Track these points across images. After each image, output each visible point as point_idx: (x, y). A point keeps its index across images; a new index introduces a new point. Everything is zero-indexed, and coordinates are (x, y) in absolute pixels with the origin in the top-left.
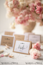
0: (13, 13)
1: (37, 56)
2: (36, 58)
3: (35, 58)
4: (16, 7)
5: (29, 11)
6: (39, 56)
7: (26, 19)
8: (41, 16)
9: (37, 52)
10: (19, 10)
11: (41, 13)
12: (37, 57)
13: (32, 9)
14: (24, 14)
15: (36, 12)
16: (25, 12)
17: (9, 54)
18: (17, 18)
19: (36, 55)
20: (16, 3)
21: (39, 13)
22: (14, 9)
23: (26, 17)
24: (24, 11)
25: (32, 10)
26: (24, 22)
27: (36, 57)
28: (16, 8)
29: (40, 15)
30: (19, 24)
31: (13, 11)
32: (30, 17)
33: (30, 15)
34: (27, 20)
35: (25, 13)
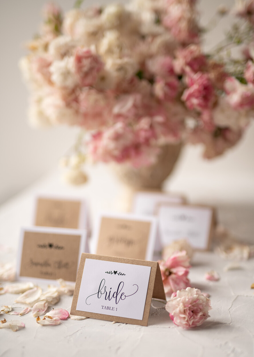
0: (77, 112)
8: (211, 118)
10: (106, 98)
11: (210, 104)
13: (166, 89)
15: (188, 104)
16: (135, 105)
20: (91, 69)
21: (199, 109)
24: (130, 101)
25: (166, 95)
28: (93, 92)
29: (206, 116)
31: (76, 100)
32: (159, 130)
33: (159, 119)
34: (147, 141)
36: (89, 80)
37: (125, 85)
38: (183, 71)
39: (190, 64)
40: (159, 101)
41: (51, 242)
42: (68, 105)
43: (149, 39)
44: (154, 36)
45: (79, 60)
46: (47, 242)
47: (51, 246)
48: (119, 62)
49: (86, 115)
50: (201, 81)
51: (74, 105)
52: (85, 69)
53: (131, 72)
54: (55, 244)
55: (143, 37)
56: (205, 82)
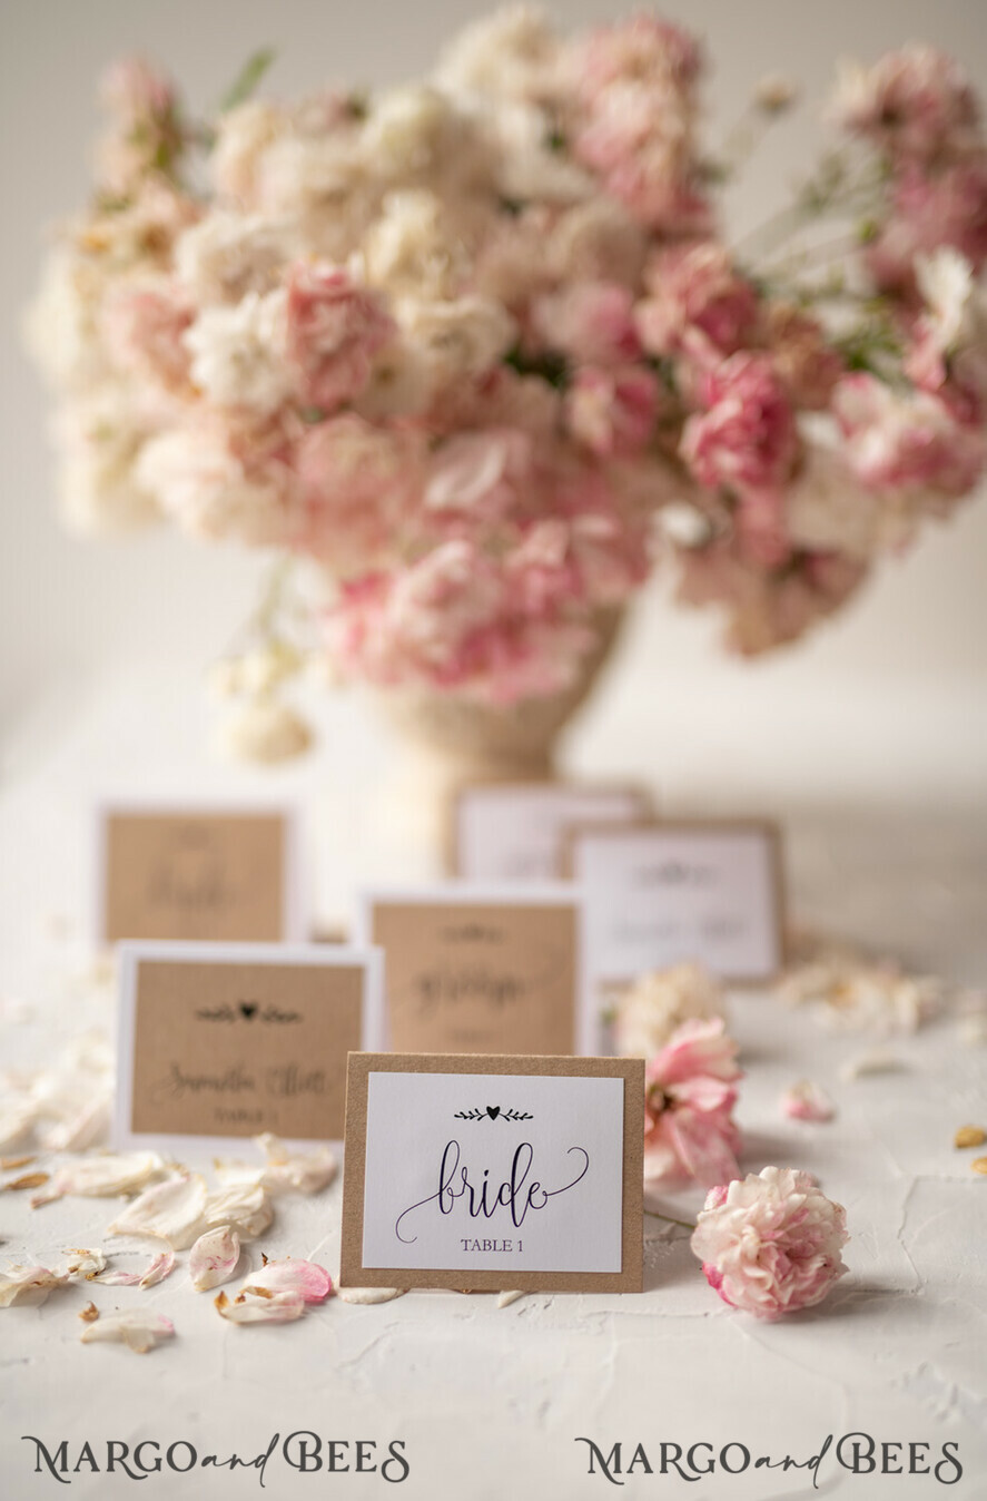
14: (492, 512)
16: (509, 479)
18: (362, 589)
23: (533, 565)
24: (491, 460)
25: (617, 434)
26: (497, 649)
28: (353, 424)
31: (287, 457)
35: (503, 498)
38: (676, 345)
40: (588, 457)
41: (249, 998)
42: (253, 473)
43: (535, 218)
44: (558, 207)
46: (233, 1000)
47: (248, 1011)
48: (442, 311)
49: (313, 509)
50: (748, 387)
53: (488, 349)
54: (264, 1003)
55: (511, 207)
56: (765, 390)
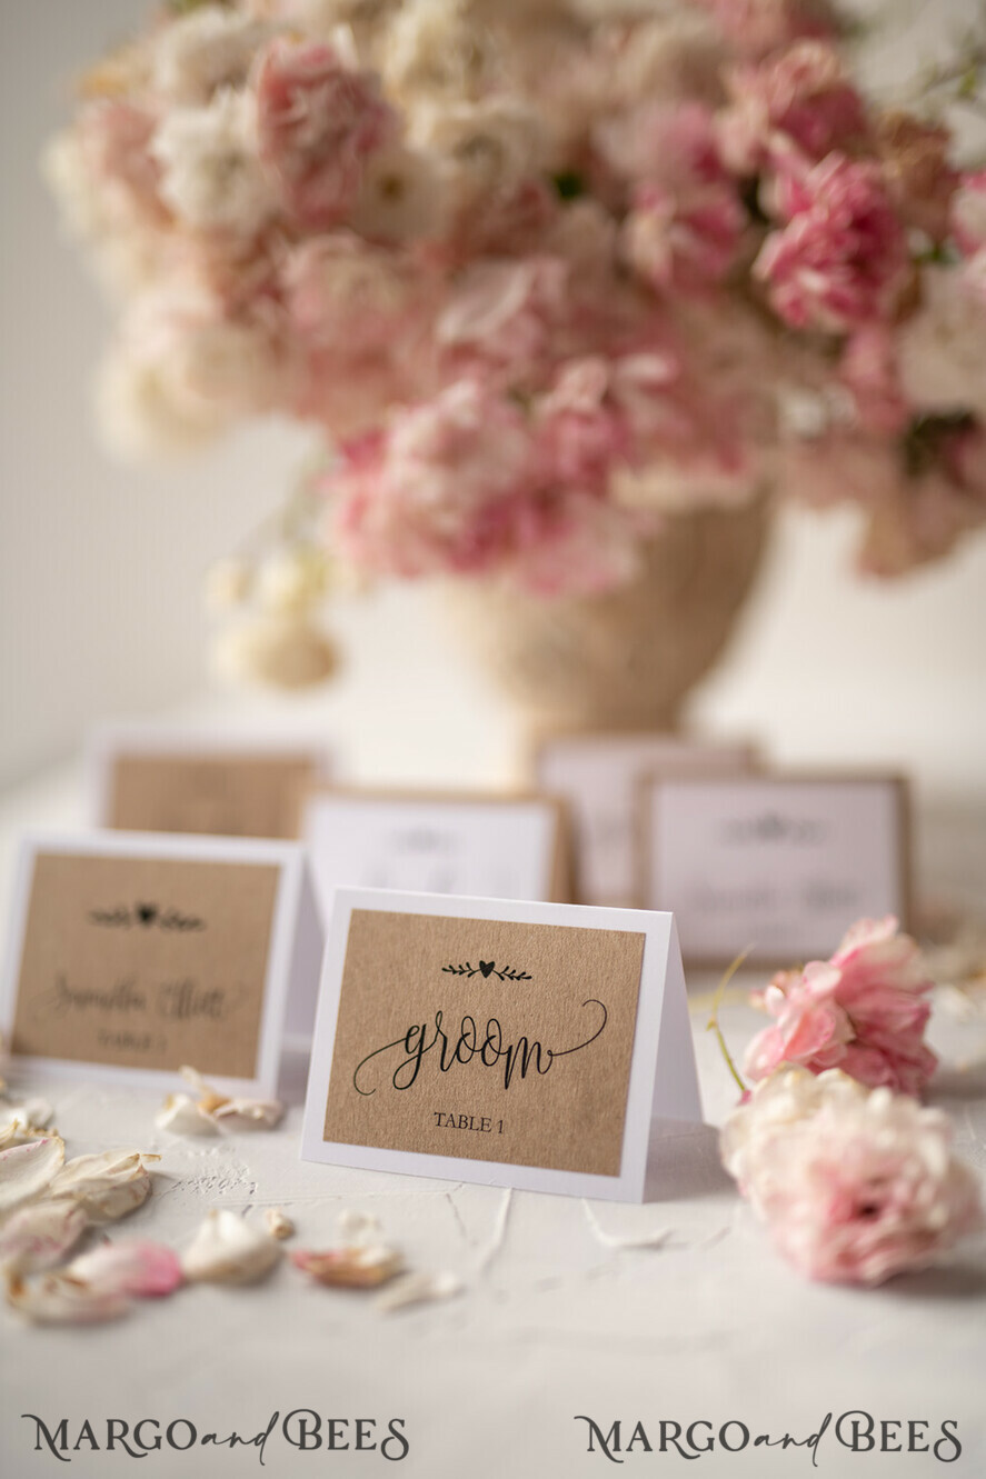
0: (277, 348)
1: (889, 1222)
2: (874, 1267)
3: (848, 1258)
4: (331, 220)
5: (623, 272)
6: (937, 1217)
7: (567, 463)
8: (891, 368)
9: (886, 1139)
10: (408, 275)
11: (886, 299)
12: (886, 1243)
13: (681, 237)
14: (519, 351)
15: (782, 297)
16: (535, 308)
17: (287, 1232)
18: (362, 450)
19: (868, 1211)
20: (335, 138)
21: (832, 322)
22: (297, 265)
23: (565, 414)
24: (513, 288)
25: (678, 260)
26: (526, 525)
27: (868, 1235)
28: (346, 242)
29: (865, 359)
30: (409, 572)
31: (275, 292)
32: (645, 416)
33: (649, 367)
34: (595, 472)
35: (530, 330)
36: (326, 192)
37: (494, 222)
38: (762, 156)
39: (789, 122)
40: (649, 293)
41: (148, 899)
42: (237, 312)
43: (611, 39)
44: (634, 22)
45: (280, 95)
46: (130, 901)
47: (146, 915)
48: (464, 112)
49: (318, 364)
50: (838, 193)
51: (264, 310)
52: (307, 136)
53: (522, 163)
54: (164, 906)
